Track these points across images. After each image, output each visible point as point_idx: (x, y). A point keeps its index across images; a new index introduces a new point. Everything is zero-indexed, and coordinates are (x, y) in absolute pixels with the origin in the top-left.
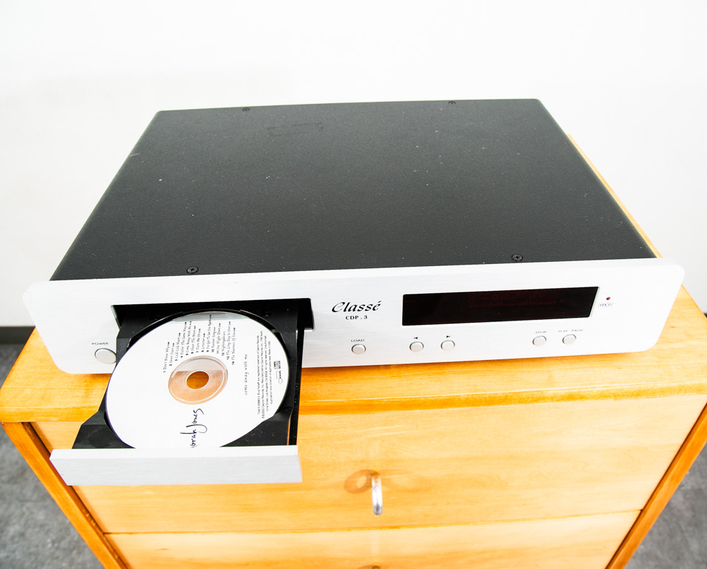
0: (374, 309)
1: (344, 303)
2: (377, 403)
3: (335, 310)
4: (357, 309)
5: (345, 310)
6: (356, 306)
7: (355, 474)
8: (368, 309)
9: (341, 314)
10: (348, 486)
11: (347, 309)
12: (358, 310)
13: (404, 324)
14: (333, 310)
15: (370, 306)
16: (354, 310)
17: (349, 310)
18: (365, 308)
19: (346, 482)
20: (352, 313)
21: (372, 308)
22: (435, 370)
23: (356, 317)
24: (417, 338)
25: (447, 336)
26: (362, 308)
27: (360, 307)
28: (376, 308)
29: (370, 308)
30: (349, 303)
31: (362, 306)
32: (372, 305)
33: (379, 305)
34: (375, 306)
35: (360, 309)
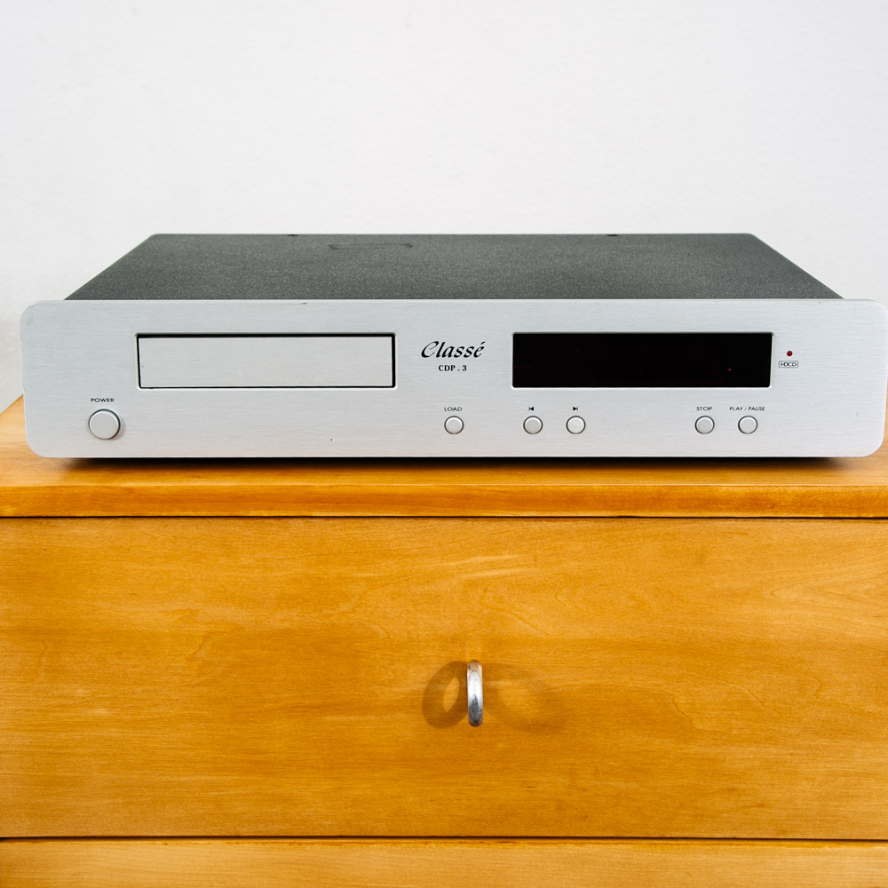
0: (475, 356)
1: (437, 343)
3: (426, 354)
4: (453, 354)
5: (438, 356)
6: (452, 348)
7: (441, 671)
8: (468, 354)
9: (434, 362)
10: (428, 704)
11: (441, 353)
12: (455, 356)
14: (423, 355)
15: (470, 350)
16: (450, 356)
17: (444, 356)
18: (464, 352)
19: (427, 691)
20: (448, 361)
23: (453, 367)
24: (532, 409)
25: (574, 409)
26: (461, 353)
27: (458, 351)
28: (478, 354)
29: (471, 353)
30: (443, 344)
31: (460, 350)
32: (473, 348)
33: (482, 348)
34: (477, 351)
35: (458, 354)
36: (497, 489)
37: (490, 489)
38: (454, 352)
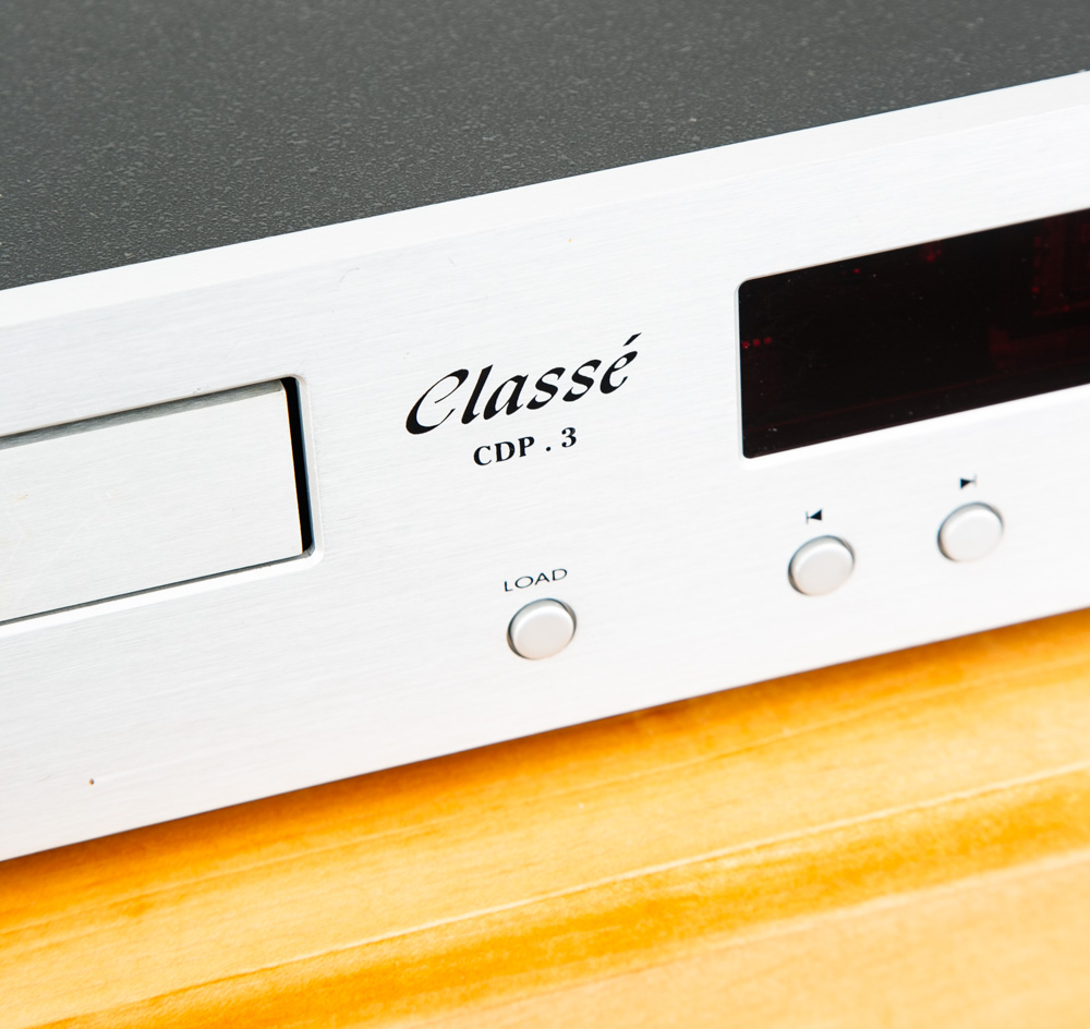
0: (607, 387)
2: (690, 887)
3: (422, 420)
4: (524, 399)
5: (468, 417)
6: (520, 380)
8: (578, 388)
9: (454, 439)
11: (480, 408)
12: (534, 405)
13: (756, 443)
14: (413, 426)
15: (587, 372)
16: (512, 407)
18: (565, 384)
20: (506, 427)
21: (597, 376)
22: (915, 688)
23: (525, 444)
24: (818, 516)
25: (964, 483)
26: (552, 390)
27: (541, 385)
28: (614, 380)
29: (588, 382)
30: (485, 373)
31: (551, 380)
32: (595, 364)
33: (631, 357)
34: (612, 369)
35: (542, 396)
36: (759, 858)
37: (732, 863)
38: (529, 392)
